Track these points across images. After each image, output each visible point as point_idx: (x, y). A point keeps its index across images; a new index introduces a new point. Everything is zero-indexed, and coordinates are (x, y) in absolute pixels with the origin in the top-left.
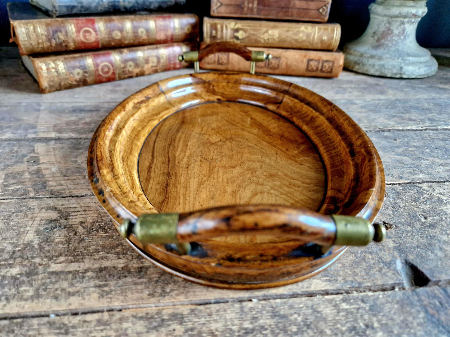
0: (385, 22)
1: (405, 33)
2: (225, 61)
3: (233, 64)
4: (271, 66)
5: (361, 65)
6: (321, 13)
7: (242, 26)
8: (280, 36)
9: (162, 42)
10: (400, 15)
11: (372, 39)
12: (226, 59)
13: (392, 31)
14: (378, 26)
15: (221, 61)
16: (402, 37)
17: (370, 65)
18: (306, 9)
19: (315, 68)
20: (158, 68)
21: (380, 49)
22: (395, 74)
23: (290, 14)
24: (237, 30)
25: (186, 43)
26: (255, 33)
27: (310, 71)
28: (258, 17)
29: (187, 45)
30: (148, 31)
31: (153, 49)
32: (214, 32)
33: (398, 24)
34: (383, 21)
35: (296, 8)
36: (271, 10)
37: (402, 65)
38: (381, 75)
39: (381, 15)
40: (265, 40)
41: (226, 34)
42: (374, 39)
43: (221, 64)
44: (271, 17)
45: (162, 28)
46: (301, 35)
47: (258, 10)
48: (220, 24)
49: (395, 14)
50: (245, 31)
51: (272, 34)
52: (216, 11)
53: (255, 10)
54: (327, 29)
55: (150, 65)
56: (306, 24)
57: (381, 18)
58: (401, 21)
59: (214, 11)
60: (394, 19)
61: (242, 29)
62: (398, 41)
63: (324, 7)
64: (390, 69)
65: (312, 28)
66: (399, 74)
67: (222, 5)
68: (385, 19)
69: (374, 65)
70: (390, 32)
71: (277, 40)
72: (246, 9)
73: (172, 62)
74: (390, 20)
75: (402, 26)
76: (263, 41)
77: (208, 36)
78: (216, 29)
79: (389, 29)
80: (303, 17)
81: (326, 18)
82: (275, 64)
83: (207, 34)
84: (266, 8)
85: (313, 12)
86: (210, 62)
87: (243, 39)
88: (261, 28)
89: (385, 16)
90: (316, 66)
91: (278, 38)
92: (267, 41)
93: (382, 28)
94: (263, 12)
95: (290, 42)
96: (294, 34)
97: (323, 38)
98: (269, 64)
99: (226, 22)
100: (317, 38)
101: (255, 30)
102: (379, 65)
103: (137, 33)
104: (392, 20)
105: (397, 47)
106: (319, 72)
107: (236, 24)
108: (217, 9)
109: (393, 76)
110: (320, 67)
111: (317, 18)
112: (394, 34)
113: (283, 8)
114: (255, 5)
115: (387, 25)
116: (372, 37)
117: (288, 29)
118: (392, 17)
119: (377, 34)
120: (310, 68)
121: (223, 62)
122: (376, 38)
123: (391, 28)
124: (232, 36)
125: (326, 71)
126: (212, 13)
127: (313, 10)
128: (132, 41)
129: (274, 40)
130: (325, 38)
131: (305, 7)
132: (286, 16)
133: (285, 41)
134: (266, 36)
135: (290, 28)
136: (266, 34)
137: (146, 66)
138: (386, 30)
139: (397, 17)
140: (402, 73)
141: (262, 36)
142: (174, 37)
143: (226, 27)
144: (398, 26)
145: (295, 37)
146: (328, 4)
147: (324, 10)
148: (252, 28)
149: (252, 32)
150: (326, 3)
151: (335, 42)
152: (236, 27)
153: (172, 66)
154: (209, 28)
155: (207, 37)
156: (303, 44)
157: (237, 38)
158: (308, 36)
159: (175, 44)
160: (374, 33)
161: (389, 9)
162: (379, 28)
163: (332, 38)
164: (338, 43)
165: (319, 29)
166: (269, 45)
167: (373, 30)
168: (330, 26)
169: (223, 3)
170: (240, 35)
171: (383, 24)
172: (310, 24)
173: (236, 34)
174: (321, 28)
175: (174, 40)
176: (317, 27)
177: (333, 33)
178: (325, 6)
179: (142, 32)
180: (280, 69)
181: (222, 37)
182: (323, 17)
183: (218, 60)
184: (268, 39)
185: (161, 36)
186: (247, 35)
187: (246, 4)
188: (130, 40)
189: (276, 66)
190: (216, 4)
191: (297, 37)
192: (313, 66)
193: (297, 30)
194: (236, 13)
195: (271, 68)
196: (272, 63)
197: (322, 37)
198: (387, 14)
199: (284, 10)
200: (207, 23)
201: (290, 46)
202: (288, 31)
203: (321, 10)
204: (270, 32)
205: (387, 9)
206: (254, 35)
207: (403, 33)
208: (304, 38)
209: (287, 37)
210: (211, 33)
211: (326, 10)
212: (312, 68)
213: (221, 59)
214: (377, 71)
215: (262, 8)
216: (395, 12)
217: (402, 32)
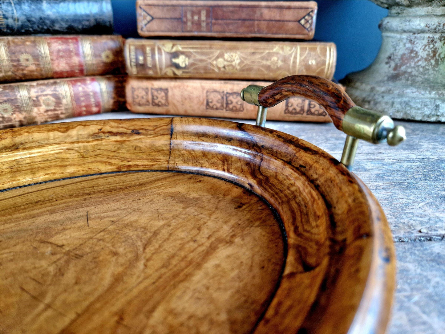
0: (405, 41)
1: (437, 55)
2: (163, 102)
3: (174, 105)
4: (231, 106)
5: (372, 103)
6: (303, 26)
7: (183, 48)
8: (242, 62)
9: (65, 75)
10: (427, 28)
11: (388, 66)
12: (164, 98)
13: (417, 53)
14: (394, 47)
15: (156, 101)
16: (433, 62)
17: (387, 103)
18: (279, 21)
19: (298, 109)
20: (59, 112)
21: (400, 80)
22: (428, 116)
23: (256, 30)
24: (176, 55)
25: (108, 76)
26: (203, 58)
27: (291, 113)
28: (209, 34)
29: (109, 79)
30: (37, 57)
31: (47, 85)
32: (141, 58)
33: (425, 42)
34: (401, 40)
35: (265, 20)
36: (227, 24)
37: (438, 102)
38: (405, 117)
39: (397, 31)
40: (219, 68)
41: (160, 60)
42: (390, 67)
43: (158, 105)
44: (228, 35)
45: (61, 54)
46: (275, 58)
47: (207, 24)
48: (149, 45)
49: (419, 27)
50: (188, 55)
51: (229, 59)
52: (145, 29)
53: (204, 24)
54: (314, 49)
55: (43, 108)
56: (281, 43)
57: (398, 36)
58: (429, 37)
59: (142, 29)
60: (418, 36)
61: (183, 53)
62: (427, 67)
63: (307, 17)
64: (419, 109)
65: (292, 48)
66: (433, 115)
67: (153, 18)
68: (405, 36)
69: (393, 103)
70: (413, 55)
71: (238, 68)
72: (189, 24)
73: (83, 104)
74: (413, 37)
75: (431, 46)
76: (216, 70)
77: (133, 64)
78: (144, 54)
79: (412, 51)
80: (276, 33)
81: (312, 34)
82: (237, 103)
83: (131, 61)
84: (220, 21)
85: (291, 25)
86: (141, 103)
87: (185, 68)
88: (212, 50)
89: (405, 31)
90: (300, 105)
91: (239, 64)
92: (222, 69)
93: (401, 50)
94: (216, 28)
95: (259, 70)
96: (263, 58)
97: (310, 63)
98: (227, 104)
99: (159, 43)
100: (300, 62)
101: (203, 54)
102: (401, 103)
103: (19, 61)
104: (415, 37)
105: (426, 76)
106: (305, 114)
107: (174, 46)
108: (146, 25)
109: (426, 119)
110: (306, 108)
111: (297, 34)
112: (420, 57)
113: (244, 20)
114: (203, 18)
115: (409, 45)
116: (387, 63)
117: (253, 51)
118: (414, 33)
119: (393, 60)
120: (291, 109)
121: (160, 102)
122: (393, 64)
123: (415, 49)
124: (169, 63)
125: (317, 113)
126: (139, 31)
127: (290, 21)
128: (10, 73)
129: (233, 67)
130: (312, 62)
131: (278, 18)
132: (251, 32)
133: (250, 70)
134: (221, 62)
135: (257, 49)
136: (220, 60)
137: (35, 110)
138: (406, 52)
139: (423, 31)
140: (439, 114)
141: (215, 63)
142: (85, 68)
143: (159, 49)
144: (426, 46)
145: (264, 62)
146: (312, 11)
147: (307, 21)
148: (199, 51)
149: (199, 57)
150: (310, 10)
151: (328, 68)
152: (174, 50)
153: (84, 109)
154: (133, 53)
155: (131, 66)
156: (279, 72)
157: (177, 66)
158: (285, 60)
159: (88, 78)
160: (390, 58)
161: (410, 21)
162: (395, 50)
163: (324, 63)
164: (334, 70)
165: (302, 49)
166: (227, 76)
167: (388, 54)
168: (319, 46)
169: (154, 16)
170: (181, 61)
171: (401, 44)
172: (287, 43)
173: (175, 61)
174: (306, 48)
175: (85, 72)
176: (298, 47)
177: (325, 55)
178: (309, 14)
179: (27, 60)
180: (245, 111)
181: (154, 66)
182: (306, 31)
183: (153, 99)
184: (224, 67)
185: (62, 66)
186: (191, 61)
187: (189, 16)
188: (6, 72)
189: (238, 107)
190: (145, 18)
191: (268, 63)
192: (295, 106)
193: (267, 51)
194: (175, 31)
195: (232, 110)
196: (232, 103)
197: (308, 61)
198: (406, 28)
199: (247, 23)
200: (130, 45)
201: (258, 77)
202: (253, 53)
203: (303, 22)
204: (226, 56)
205: (405, 21)
206: (201, 61)
207: (434, 55)
208: (280, 63)
209: (253, 62)
210: (137, 59)
211: (310, 21)
212: (295, 109)
213: (157, 98)
214: (398, 111)
215: (214, 21)
216: (419, 25)
217: (432, 55)
